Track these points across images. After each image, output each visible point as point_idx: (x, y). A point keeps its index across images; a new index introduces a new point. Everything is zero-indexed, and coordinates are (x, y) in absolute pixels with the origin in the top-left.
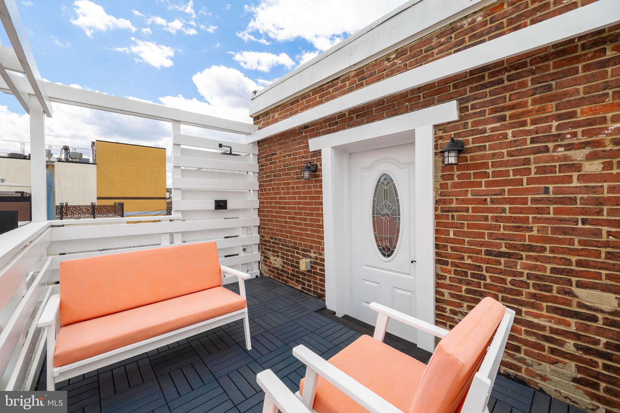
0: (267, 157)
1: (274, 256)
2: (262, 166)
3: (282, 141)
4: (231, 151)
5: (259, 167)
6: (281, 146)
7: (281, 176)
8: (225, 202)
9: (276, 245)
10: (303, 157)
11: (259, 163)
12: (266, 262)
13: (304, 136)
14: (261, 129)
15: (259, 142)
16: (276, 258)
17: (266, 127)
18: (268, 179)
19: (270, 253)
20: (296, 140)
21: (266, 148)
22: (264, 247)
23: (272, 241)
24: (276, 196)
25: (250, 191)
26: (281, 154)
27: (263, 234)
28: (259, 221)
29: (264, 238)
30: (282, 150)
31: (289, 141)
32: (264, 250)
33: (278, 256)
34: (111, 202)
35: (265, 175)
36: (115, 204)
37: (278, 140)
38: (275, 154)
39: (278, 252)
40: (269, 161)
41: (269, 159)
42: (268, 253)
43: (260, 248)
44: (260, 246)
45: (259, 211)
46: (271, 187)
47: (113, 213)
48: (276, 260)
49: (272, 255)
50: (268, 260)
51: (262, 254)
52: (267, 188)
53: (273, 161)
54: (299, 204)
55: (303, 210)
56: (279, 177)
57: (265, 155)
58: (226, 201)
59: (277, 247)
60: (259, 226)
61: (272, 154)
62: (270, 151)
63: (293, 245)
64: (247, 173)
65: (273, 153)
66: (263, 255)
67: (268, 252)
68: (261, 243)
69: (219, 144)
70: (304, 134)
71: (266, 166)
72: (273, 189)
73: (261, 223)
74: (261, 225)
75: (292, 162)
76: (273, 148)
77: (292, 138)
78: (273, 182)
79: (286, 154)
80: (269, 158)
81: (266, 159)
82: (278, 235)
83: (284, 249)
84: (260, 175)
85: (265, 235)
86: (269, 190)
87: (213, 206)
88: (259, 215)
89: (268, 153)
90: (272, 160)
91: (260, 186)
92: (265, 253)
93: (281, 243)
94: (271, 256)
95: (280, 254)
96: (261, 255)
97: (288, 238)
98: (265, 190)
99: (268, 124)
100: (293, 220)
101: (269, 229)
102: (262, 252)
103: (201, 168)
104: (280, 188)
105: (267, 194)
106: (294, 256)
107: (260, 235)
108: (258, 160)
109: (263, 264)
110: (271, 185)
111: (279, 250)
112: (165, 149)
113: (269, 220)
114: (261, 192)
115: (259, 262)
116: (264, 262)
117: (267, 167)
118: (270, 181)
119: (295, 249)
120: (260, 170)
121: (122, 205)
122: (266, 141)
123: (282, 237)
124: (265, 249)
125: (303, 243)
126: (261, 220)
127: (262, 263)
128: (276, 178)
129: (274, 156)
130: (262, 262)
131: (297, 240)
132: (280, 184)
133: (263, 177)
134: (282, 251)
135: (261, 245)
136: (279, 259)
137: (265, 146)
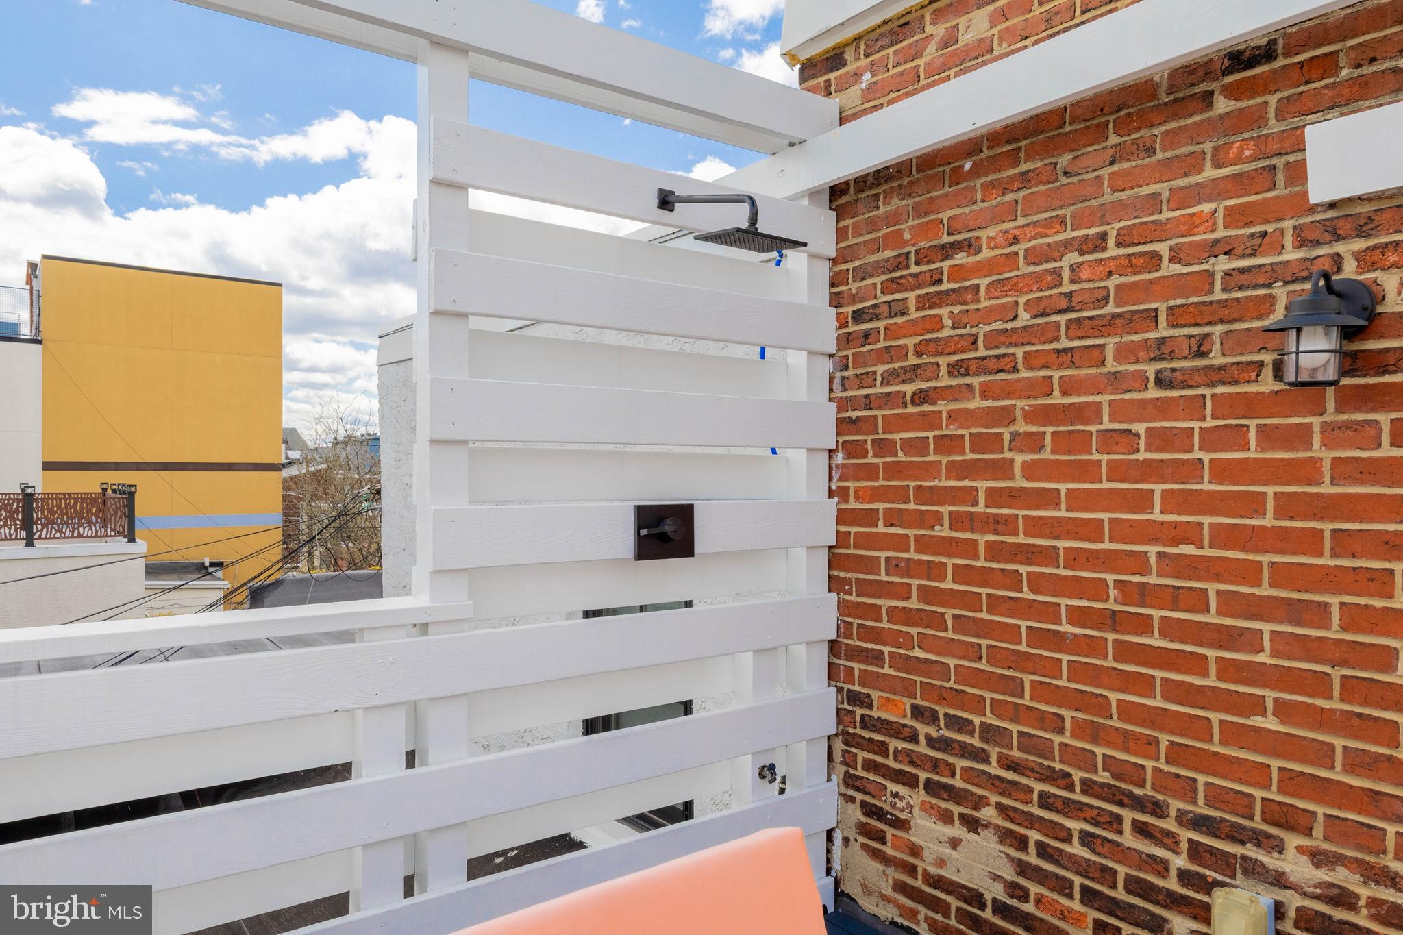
0: (898, 268)
1: (946, 818)
2: (858, 316)
3: (1024, 167)
4: (753, 220)
5: (842, 324)
6: (1010, 197)
7: (1015, 369)
8: (684, 514)
9: (963, 756)
10: (1220, 248)
11: (836, 301)
12: (883, 840)
13: (1221, 117)
14: (855, 116)
15: (836, 192)
16: (958, 830)
17: (890, 102)
18: (909, 389)
19: (918, 797)
20: (1151, 151)
21: (894, 218)
22: (862, 755)
23: (923, 729)
24: (966, 483)
25: (774, 451)
26: (1015, 240)
27: (856, 688)
28: (834, 614)
29: (870, 706)
30: (1021, 221)
31: (1083, 162)
32: (860, 772)
33: (973, 824)
34: (90, 483)
35: (880, 369)
36: (105, 490)
37: (994, 164)
38: (970, 246)
39: (979, 802)
40: (919, 286)
41: (914, 276)
42: (896, 795)
43: (837, 757)
44: (839, 746)
45: (835, 561)
46: (930, 434)
47: (97, 522)
48: (955, 843)
49: (927, 808)
50: (890, 832)
51: (851, 792)
52: (897, 437)
53: (945, 286)
54: (1176, 542)
55: (1218, 578)
56: (1002, 376)
57: (889, 254)
58: (691, 507)
59: (964, 769)
60: (832, 643)
61: (943, 247)
62: (922, 231)
63: (1103, 777)
64: (763, 356)
65: (946, 239)
66: (860, 797)
67: (893, 787)
68: (844, 732)
69: (661, 191)
70: (1222, 105)
71: (891, 315)
72: (947, 444)
73: (845, 629)
74: (850, 636)
75: (1112, 283)
76: (945, 216)
77: (1114, 139)
78: (943, 407)
79: (1060, 237)
80: (914, 269)
81: (892, 280)
82: (978, 705)
83: (1031, 790)
84: (846, 368)
85: (875, 694)
86: (918, 446)
87: (624, 537)
88: (834, 584)
89: (906, 243)
90: (940, 281)
91: (843, 425)
92: (871, 788)
93: (1000, 756)
94: (916, 811)
95: (988, 814)
96: (842, 795)
97: (1061, 731)
98: (883, 447)
99: (909, 85)
100: (1114, 630)
101: (908, 664)
102: (850, 781)
103: (536, 323)
104: (1007, 437)
105: (894, 470)
106: (1119, 845)
107: (840, 690)
108: (832, 285)
109: (855, 847)
110: (931, 421)
111: (980, 792)
112: (280, 285)
113: (908, 617)
114: (849, 455)
115: (830, 833)
116: (861, 839)
117: (900, 320)
118: (921, 397)
119: (1121, 804)
120: (845, 341)
121: (129, 494)
122: (890, 178)
123: (1015, 720)
124: (870, 766)
125: (1202, 779)
126: (844, 608)
127: (846, 841)
128: (967, 380)
129: (960, 258)
130: (852, 834)
131: (1147, 757)
132: (1006, 415)
133: (865, 379)
134: (1006, 801)
135: (846, 743)
136: (987, 843)
137: (882, 209)
